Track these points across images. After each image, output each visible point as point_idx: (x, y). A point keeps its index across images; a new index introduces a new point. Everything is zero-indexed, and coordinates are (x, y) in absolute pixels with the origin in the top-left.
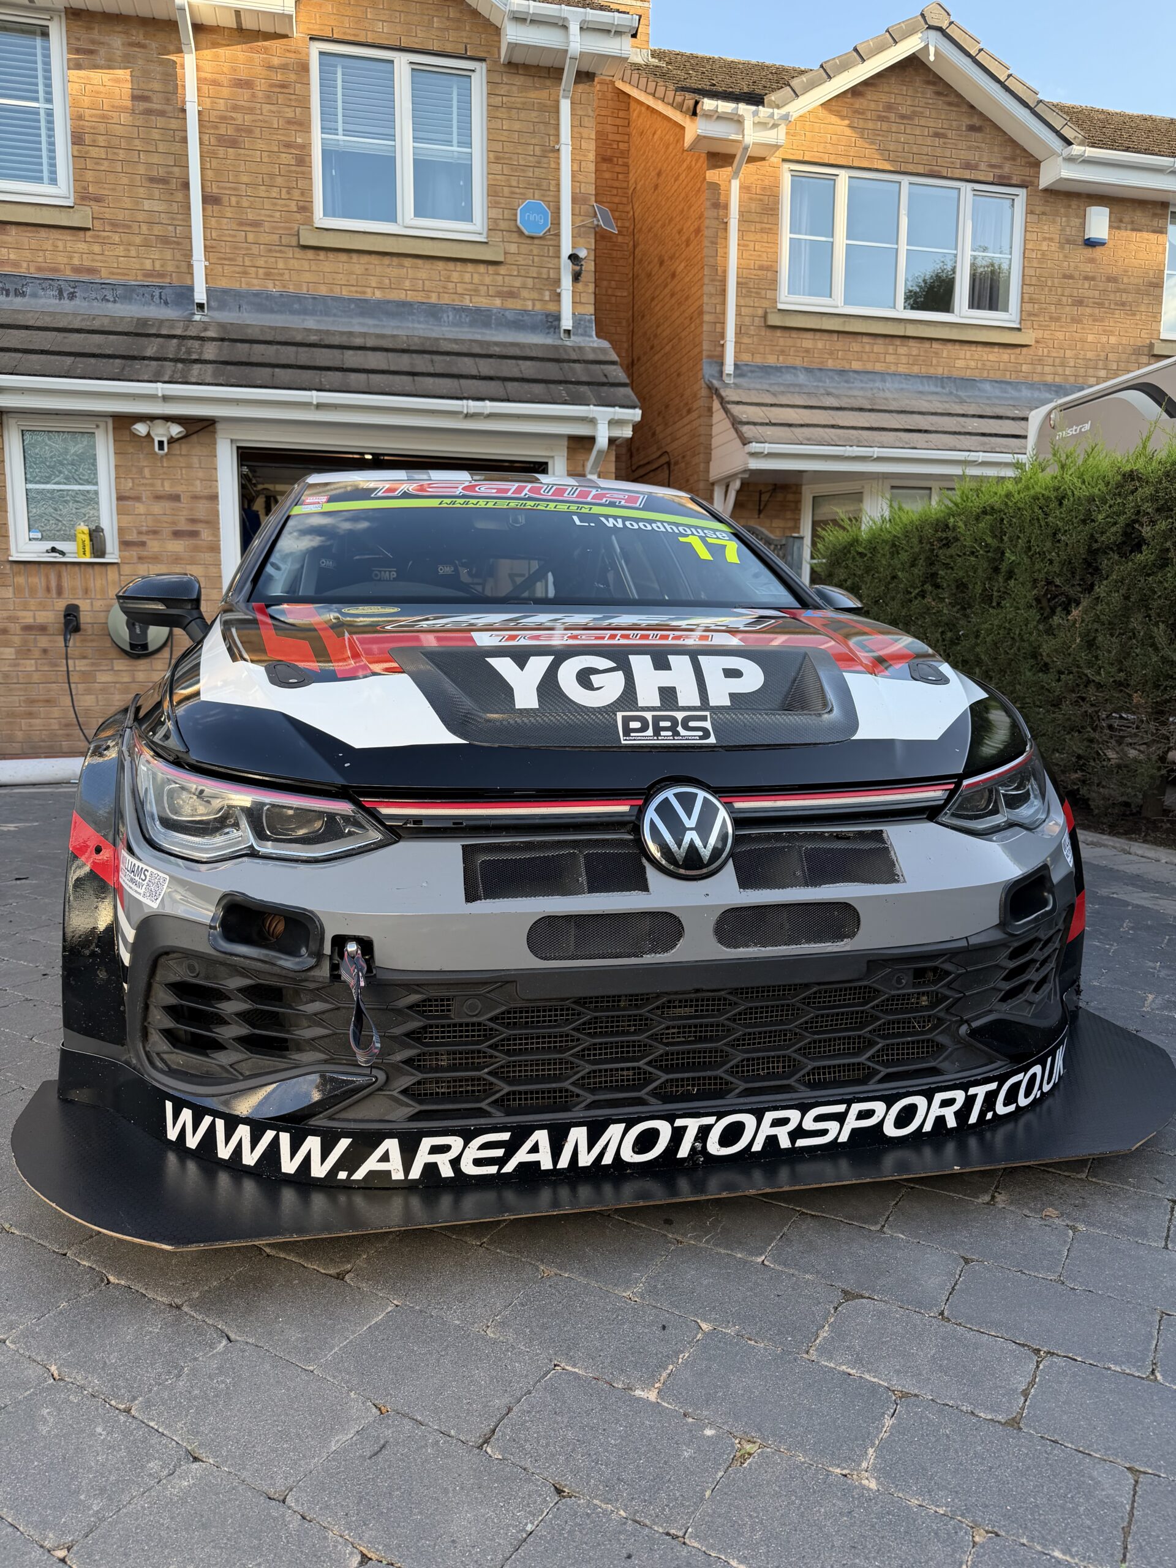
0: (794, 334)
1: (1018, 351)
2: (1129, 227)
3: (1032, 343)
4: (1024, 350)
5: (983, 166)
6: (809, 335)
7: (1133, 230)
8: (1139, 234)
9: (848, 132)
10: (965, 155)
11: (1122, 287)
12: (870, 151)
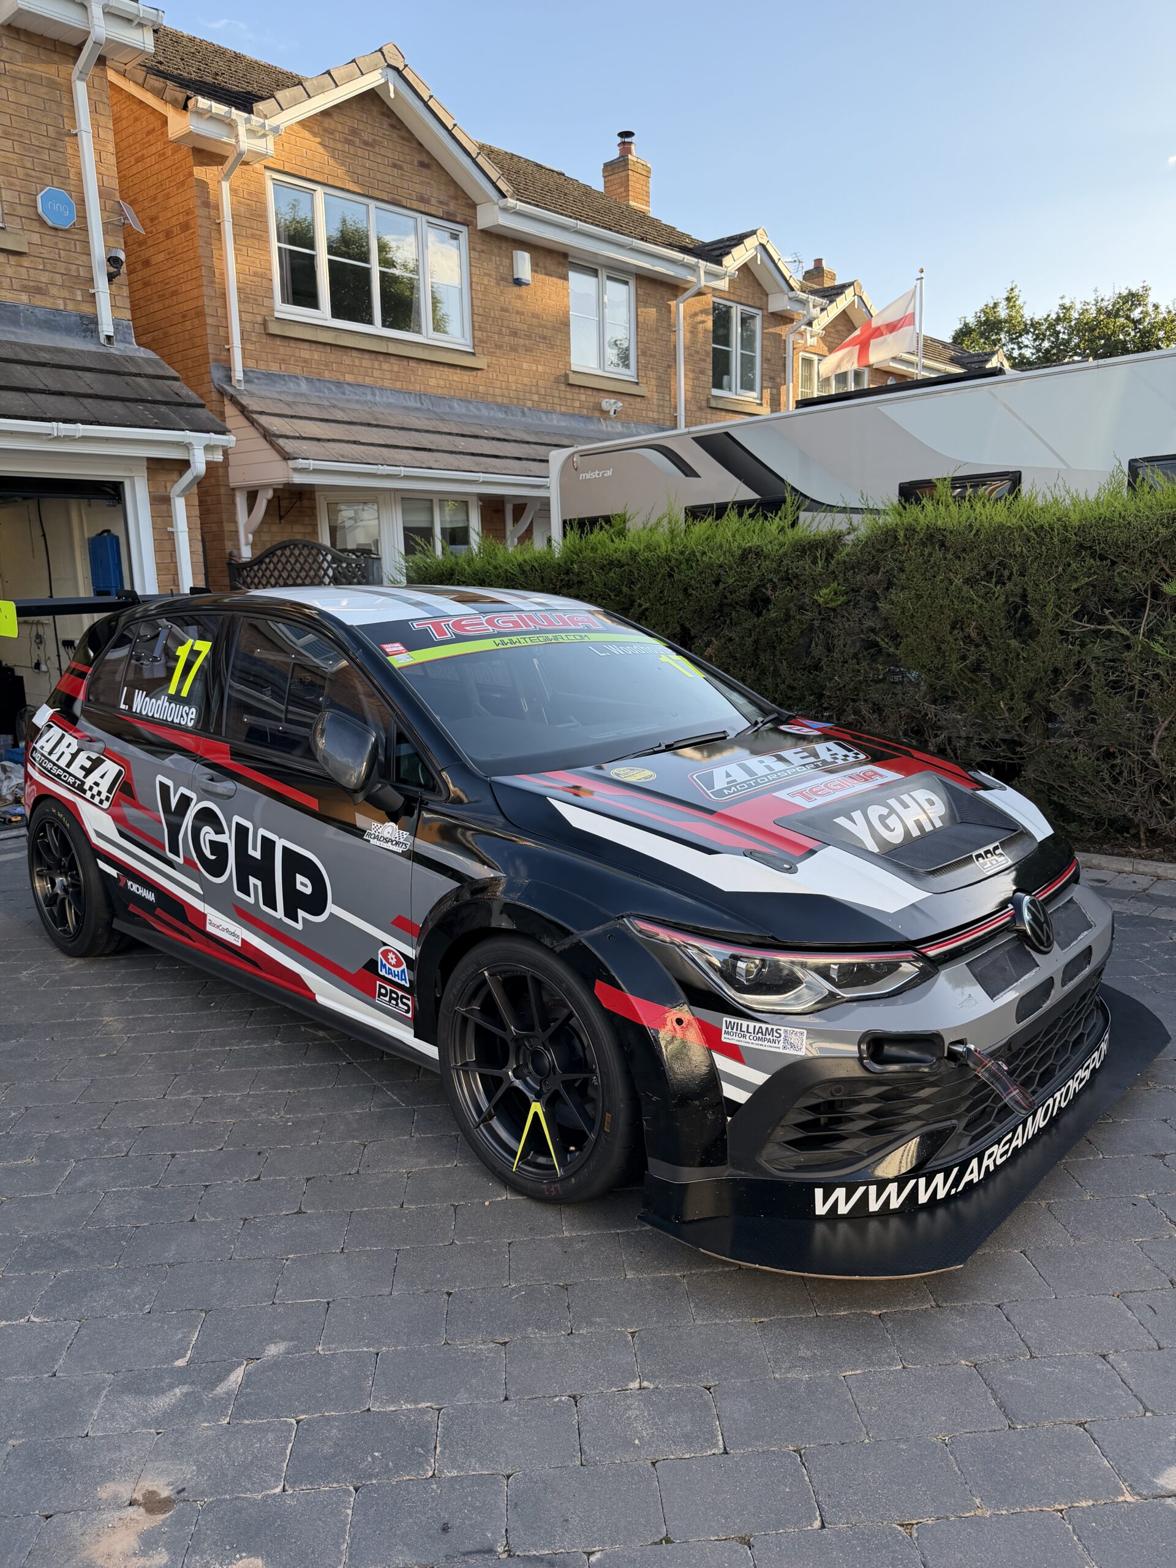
0: (293, 344)
1: (474, 373)
2: (543, 271)
3: (485, 367)
4: (479, 372)
5: (434, 201)
6: (306, 346)
7: (546, 274)
8: (551, 279)
9: (321, 149)
10: (419, 188)
11: (543, 323)
12: (341, 171)
